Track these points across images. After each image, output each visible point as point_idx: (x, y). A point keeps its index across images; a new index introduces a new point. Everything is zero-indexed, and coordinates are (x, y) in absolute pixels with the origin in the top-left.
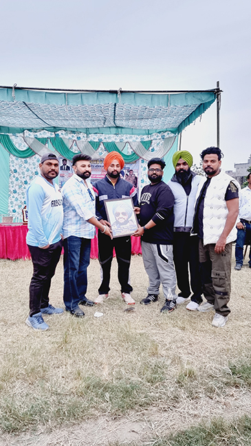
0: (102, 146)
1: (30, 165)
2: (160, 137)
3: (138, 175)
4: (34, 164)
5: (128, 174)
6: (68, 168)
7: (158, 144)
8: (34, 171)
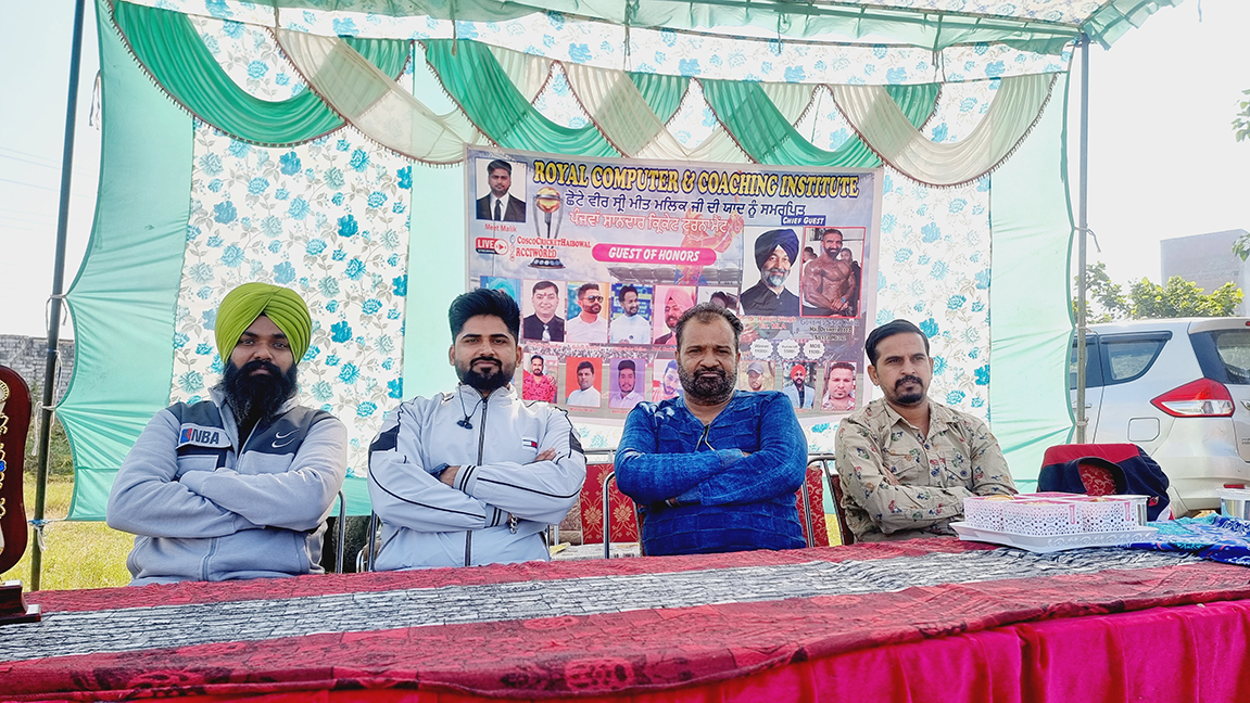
0: (695, 98)
1: (313, 182)
2: (980, 72)
3: (866, 253)
4: (334, 177)
5: (817, 247)
6: (517, 210)
7: (966, 106)
8: (335, 214)
